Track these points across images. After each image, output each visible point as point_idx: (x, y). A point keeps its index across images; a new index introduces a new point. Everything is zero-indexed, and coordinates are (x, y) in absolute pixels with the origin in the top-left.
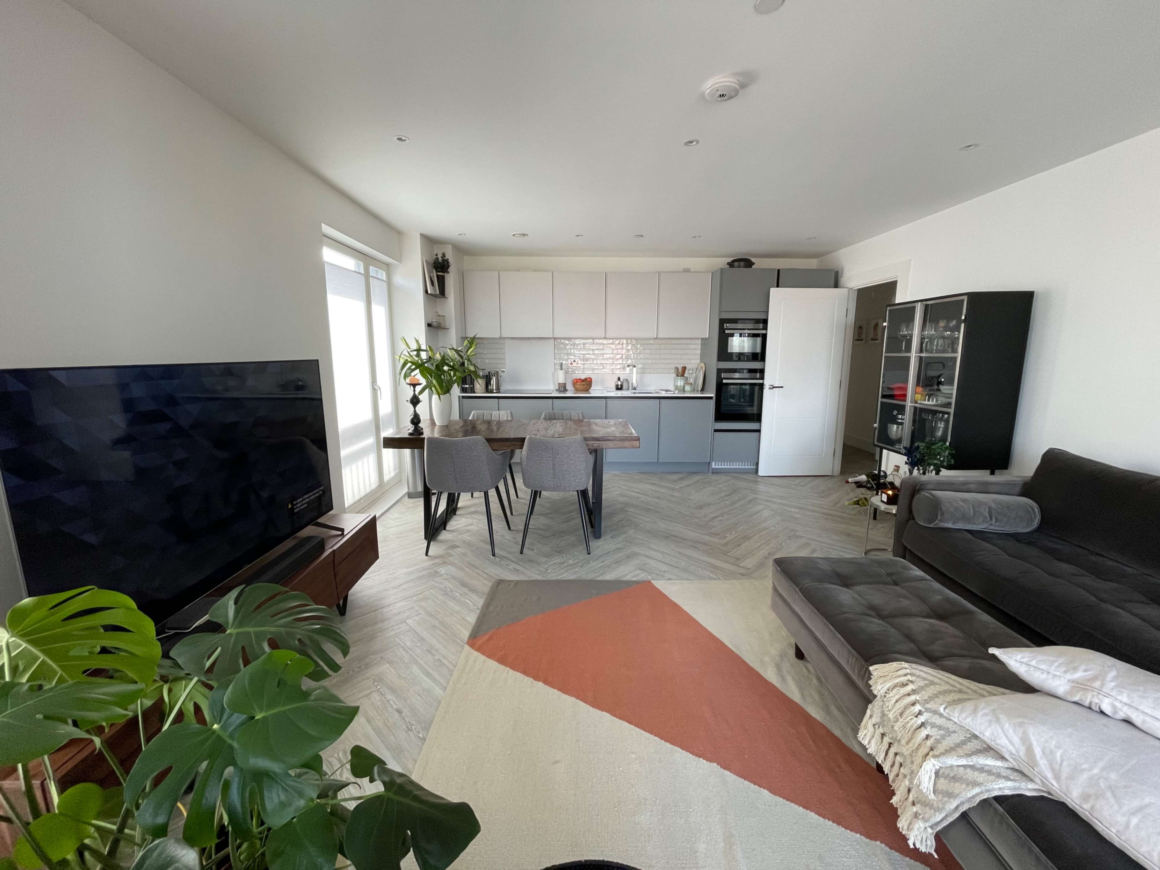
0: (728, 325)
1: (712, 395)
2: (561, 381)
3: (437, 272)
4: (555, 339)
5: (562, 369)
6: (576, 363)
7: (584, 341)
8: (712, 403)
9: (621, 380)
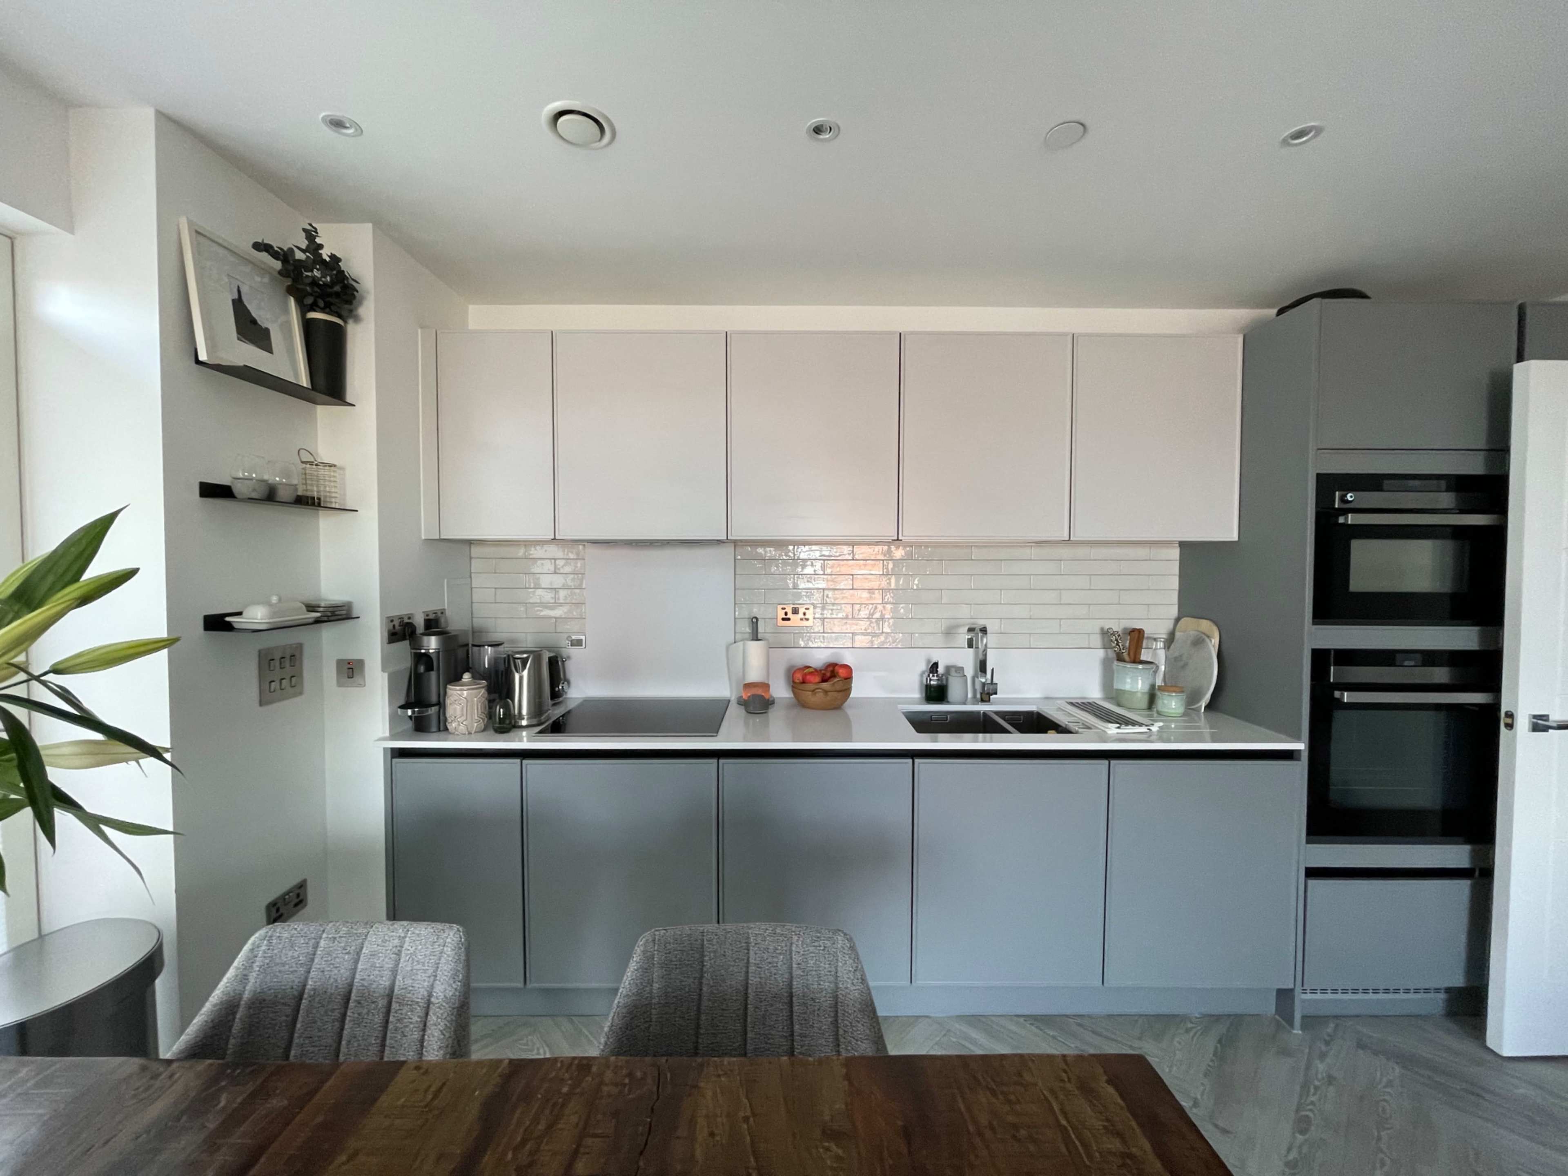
0: (1349, 497)
1: (1300, 746)
2: (755, 675)
3: (304, 309)
4: (735, 543)
5: (755, 637)
6: (801, 615)
7: (826, 550)
8: (1299, 771)
9: (941, 670)
